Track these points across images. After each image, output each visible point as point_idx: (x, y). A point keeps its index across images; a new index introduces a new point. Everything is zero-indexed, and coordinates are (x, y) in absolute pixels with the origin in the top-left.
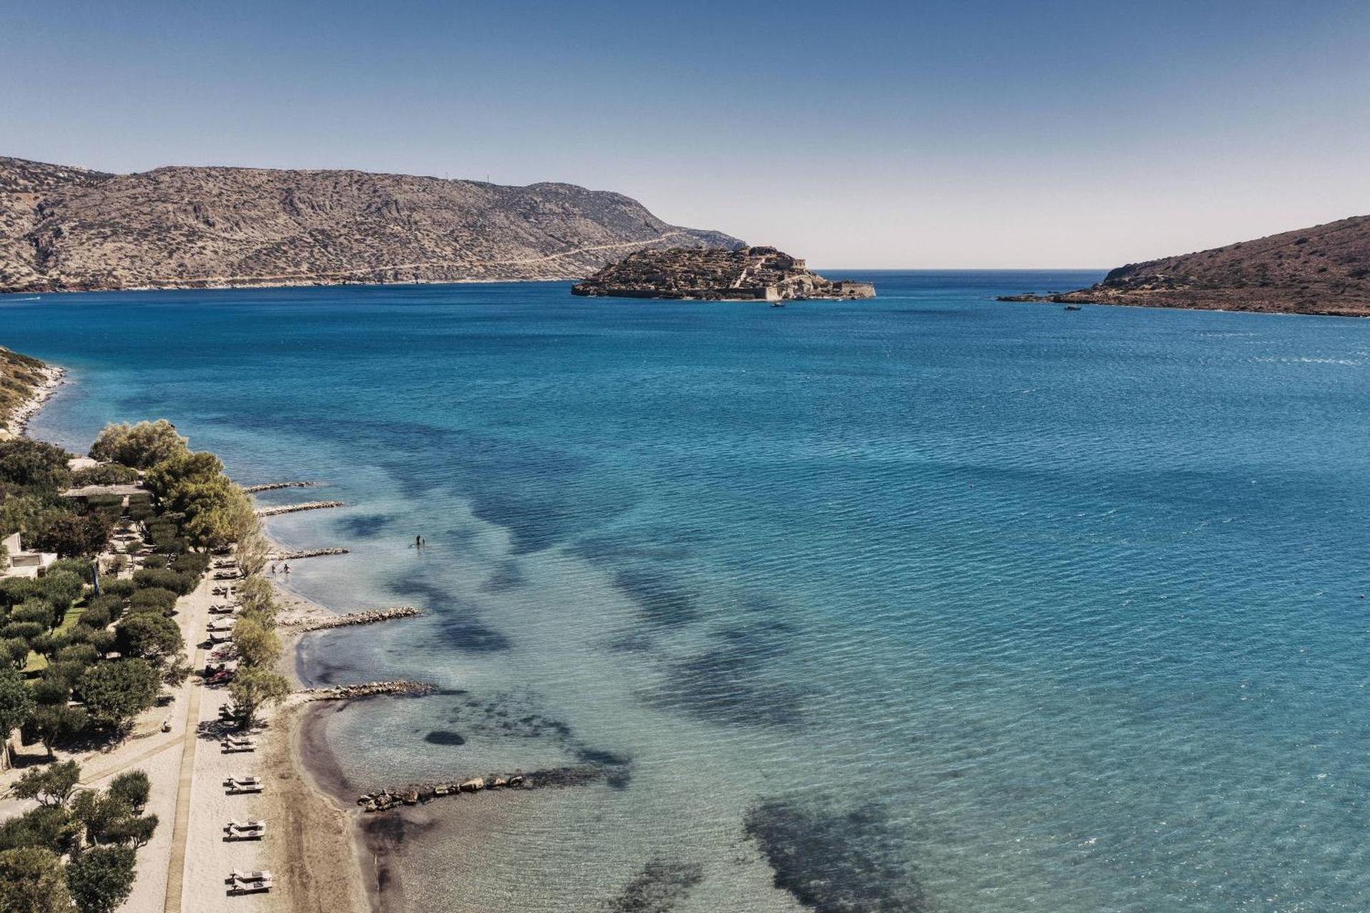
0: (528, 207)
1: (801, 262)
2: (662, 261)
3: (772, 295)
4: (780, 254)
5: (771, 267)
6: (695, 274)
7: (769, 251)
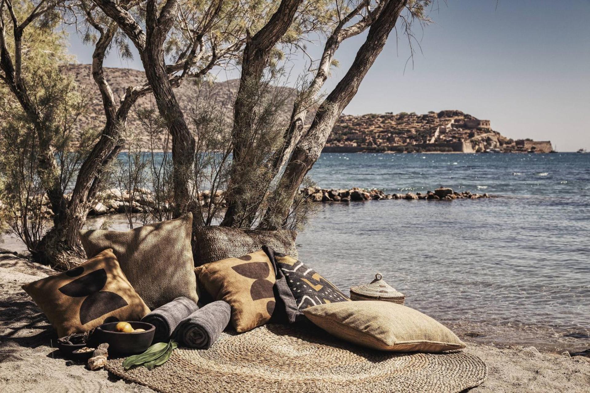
0: (226, 97)
1: (487, 122)
2: (359, 124)
3: (467, 148)
4: (467, 116)
5: (461, 126)
6: (392, 133)
7: (456, 113)
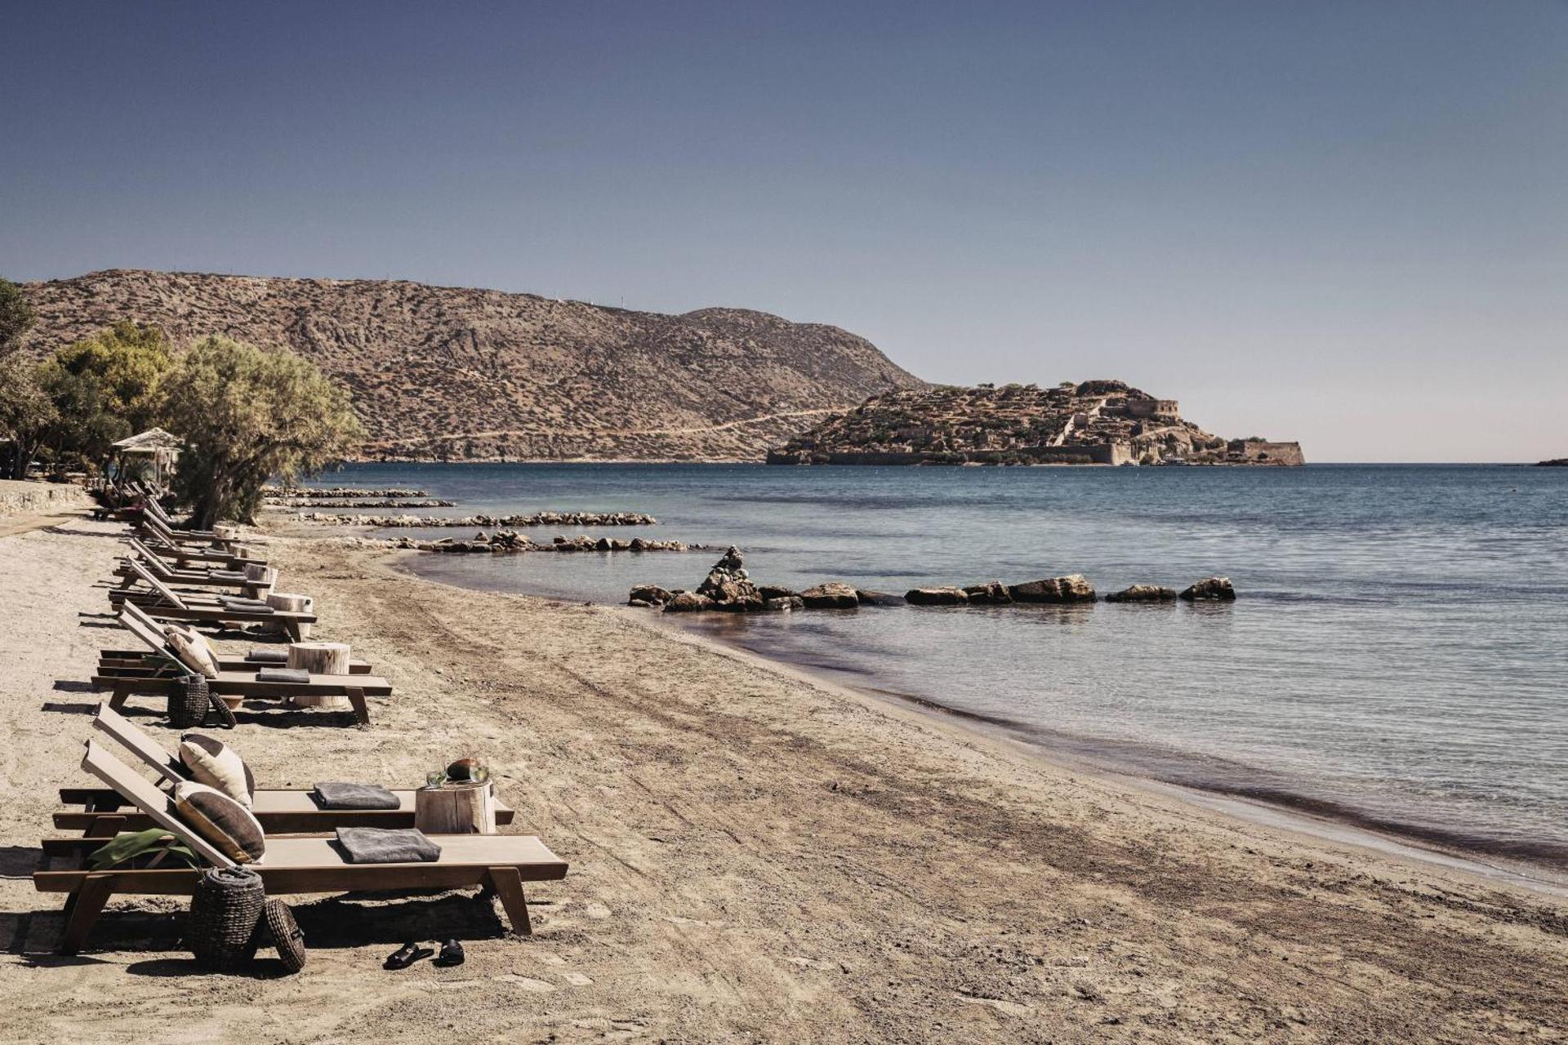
1: (1171, 405)
2: (924, 408)
3: (1121, 455)
4: (1132, 393)
5: (1119, 413)
6: (984, 426)
7: (1113, 387)
